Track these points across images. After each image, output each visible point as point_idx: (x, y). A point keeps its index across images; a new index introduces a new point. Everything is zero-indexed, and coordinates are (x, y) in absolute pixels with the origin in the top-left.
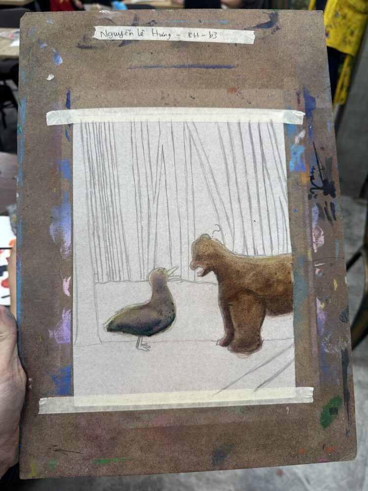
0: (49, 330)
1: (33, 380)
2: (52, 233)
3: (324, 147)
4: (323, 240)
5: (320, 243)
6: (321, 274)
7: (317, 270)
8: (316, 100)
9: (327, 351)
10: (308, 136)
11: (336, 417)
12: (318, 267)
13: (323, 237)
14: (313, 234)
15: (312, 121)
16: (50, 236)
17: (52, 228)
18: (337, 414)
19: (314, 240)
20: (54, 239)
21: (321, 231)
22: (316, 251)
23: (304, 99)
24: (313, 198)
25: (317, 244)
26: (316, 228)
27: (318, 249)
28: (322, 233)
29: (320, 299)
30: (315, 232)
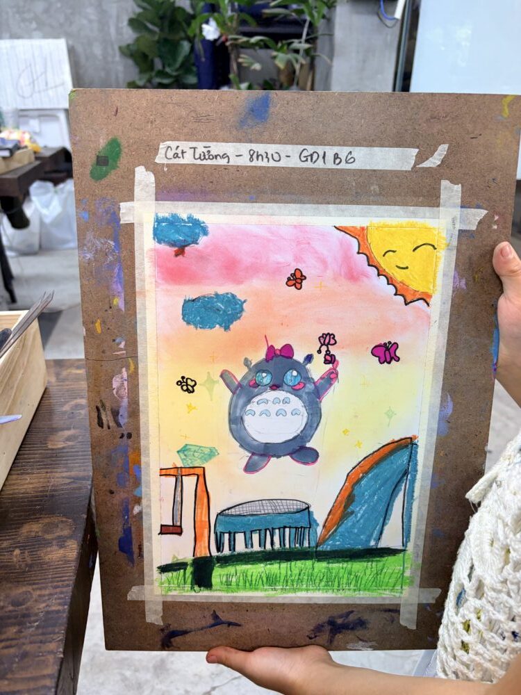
0: (465, 288)
1: (492, 227)
2: (450, 405)
3: (109, 494)
4: (114, 382)
5: (118, 379)
6: (117, 341)
7: (122, 346)
8: (118, 549)
9: (112, 243)
10: (130, 507)
11: (99, 152)
12: (121, 350)
13: (114, 387)
14: (126, 391)
15: (124, 524)
16: (453, 400)
17: (449, 411)
18: (98, 157)
19: (126, 383)
20: (449, 397)
21: (117, 393)
22: (124, 370)
23: (134, 550)
24: (125, 433)
25: (122, 378)
26: (122, 398)
27: (120, 372)
28: (115, 392)
29: (119, 310)
30: (125, 392)
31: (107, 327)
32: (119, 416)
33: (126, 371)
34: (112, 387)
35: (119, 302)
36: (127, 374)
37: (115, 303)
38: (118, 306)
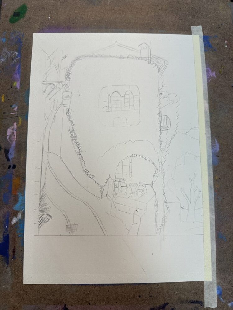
0: (215, 77)
4: (8, 132)
6: (13, 106)
7: (16, 109)
9: (17, 53)
10: (10, 219)
14: (15, 137)
15: (4, 232)
16: (219, 142)
17: (217, 149)
18: (14, 13)
19: (15, 132)
20: (216, 139)
23: (9, 253)
24: (12, 165)
25: (13, 129)
26: (12, 141)
27: (13, 125)
28: (8, 138)
29: (16, 88)
31: (8, 98)
32: (9, 154)
33: (16, 124)
34: (7, 135)
35: (17, 84)
36: (17, 126)
37: (14, 85)
38: (16, 86)
